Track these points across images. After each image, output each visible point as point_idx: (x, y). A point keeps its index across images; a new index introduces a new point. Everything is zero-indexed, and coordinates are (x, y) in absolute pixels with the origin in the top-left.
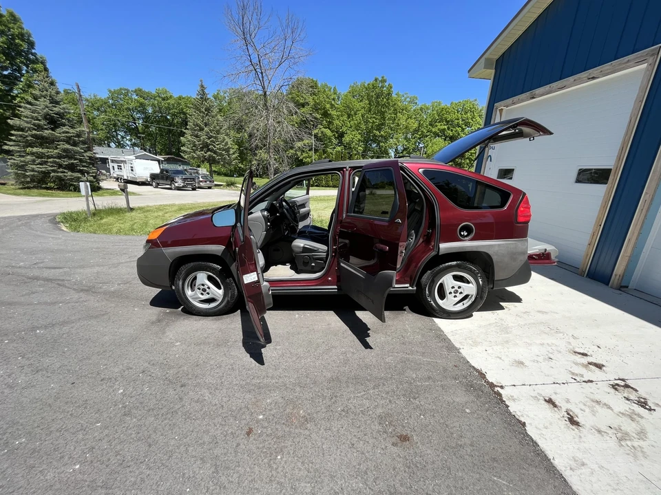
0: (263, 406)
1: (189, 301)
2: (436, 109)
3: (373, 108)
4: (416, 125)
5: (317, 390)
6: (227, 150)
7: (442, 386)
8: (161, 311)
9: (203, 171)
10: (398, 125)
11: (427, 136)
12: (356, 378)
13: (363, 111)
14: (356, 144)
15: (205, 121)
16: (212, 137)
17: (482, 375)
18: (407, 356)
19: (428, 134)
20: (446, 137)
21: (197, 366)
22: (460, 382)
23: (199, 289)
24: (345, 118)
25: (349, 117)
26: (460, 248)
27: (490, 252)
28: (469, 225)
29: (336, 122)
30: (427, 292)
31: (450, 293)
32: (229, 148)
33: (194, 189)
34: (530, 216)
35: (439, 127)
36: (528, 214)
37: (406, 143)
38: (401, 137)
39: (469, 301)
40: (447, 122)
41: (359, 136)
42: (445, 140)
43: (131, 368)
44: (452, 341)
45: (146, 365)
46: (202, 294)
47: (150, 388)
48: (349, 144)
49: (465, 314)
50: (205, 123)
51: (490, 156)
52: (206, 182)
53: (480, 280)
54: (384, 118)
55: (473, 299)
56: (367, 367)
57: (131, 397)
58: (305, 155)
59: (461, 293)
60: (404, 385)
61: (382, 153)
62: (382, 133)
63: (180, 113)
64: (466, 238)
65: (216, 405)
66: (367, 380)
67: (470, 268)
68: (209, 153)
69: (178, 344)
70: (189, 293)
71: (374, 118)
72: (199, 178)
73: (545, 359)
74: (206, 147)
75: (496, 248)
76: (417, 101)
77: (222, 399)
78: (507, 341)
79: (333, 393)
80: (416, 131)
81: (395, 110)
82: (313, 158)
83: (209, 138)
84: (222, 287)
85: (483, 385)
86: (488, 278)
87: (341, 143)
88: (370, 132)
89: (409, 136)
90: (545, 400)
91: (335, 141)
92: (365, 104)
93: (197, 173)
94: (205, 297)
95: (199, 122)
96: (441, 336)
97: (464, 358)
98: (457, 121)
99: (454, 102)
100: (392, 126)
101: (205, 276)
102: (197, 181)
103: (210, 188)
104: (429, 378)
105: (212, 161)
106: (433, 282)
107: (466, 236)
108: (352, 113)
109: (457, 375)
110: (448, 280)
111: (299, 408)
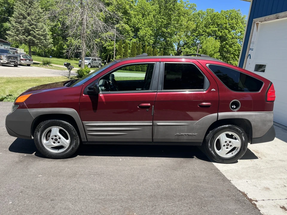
0: (109, 211)
1: (44, 148)
2: (210, 15)
3: (162, 10)
4: (194, 26)
5: (143, 202)
6: (45, 36)
7: (220, 200)
8: (20, 155)
9: (22, 50)
10: (181, 25)
11: (203, 35)
12: (166, 196)
13: (154, 13)
14: (148, 38)
15: (29, 11)
16: (33, 24)
17: (245, 195)
18: (198, 184)
19: (203, 33)
20: (217, 36)
21: (59, 189)
22: (232, 198)
23: (52, 139)
24: (140, 16)
25: (143, 17)
26: (231, 116)
27: (250, 120)
28: (237, 101)
29: (133, 20)
30: (209, 145)
31: (224, 146)
32: (46, 34)
33: (16, 66)
34: (275, 97)
35: (212, 28)
36: (274, 96)
37: (187, 39)
38: (183, 34)
39: (236, 151)
40: (218, 25)
41: (151, 32)
42: (216, 39)
43: (12, 190)
44: (226, 176)
45: (22, 188)
46: (54, 143)
47: (30, 201)
48: (142, 37)
49: (233, 160)
50: (28, 13)
51: (250, 55)
52: (26, 60)
53: (243, 137)
54: (170, 19)
55: (239, 150)
56: (173, 189)
57: (19, 206)
58: (108, 43)
59: (231, 146)
60: (197, 200)
61: (168, 46)
62: (168, 30)
63: (4, 3)
64: (234, 110)
65: (78, 210)
66: (174, 197)
67: (237, 129)
68: (30, 37)
69: (40, 176)
70: (44, 141)
71: (163, 18)
72: (20, 57)
73: (282, 187)
74: (27, 32)
75: (254, 117)
76: (195, 8)
77: (81, 208)
78: (260, 177)
79: (153, 204)
80: (194, 31)
81: (179, 13)
82: (115, 46)
83: (30, 25)
84: (69, 138)
85: (245, 200)
86: (248, 137)
87: (136, 36)
88: (159, 29)
89: (189, 34)
90: (281, 207)
91: (132, 34)
92: (156, 7)
93: (16, 52)
94: (57, 145)
95: (23, 12)
96: (218, 173)
97: (234, 186)
98: (225, 25)
99: (223, 11)
100: (176, 25)
101: (58, 130)
102: (19, 59)
103: (29, 65)
104: (212, 196)
105: (31, 44)
106: (213, 138)
107: (235, 109)
108: (146, 13)
109: (229, 195)
110: (223, 137)
111: (133, 211)
